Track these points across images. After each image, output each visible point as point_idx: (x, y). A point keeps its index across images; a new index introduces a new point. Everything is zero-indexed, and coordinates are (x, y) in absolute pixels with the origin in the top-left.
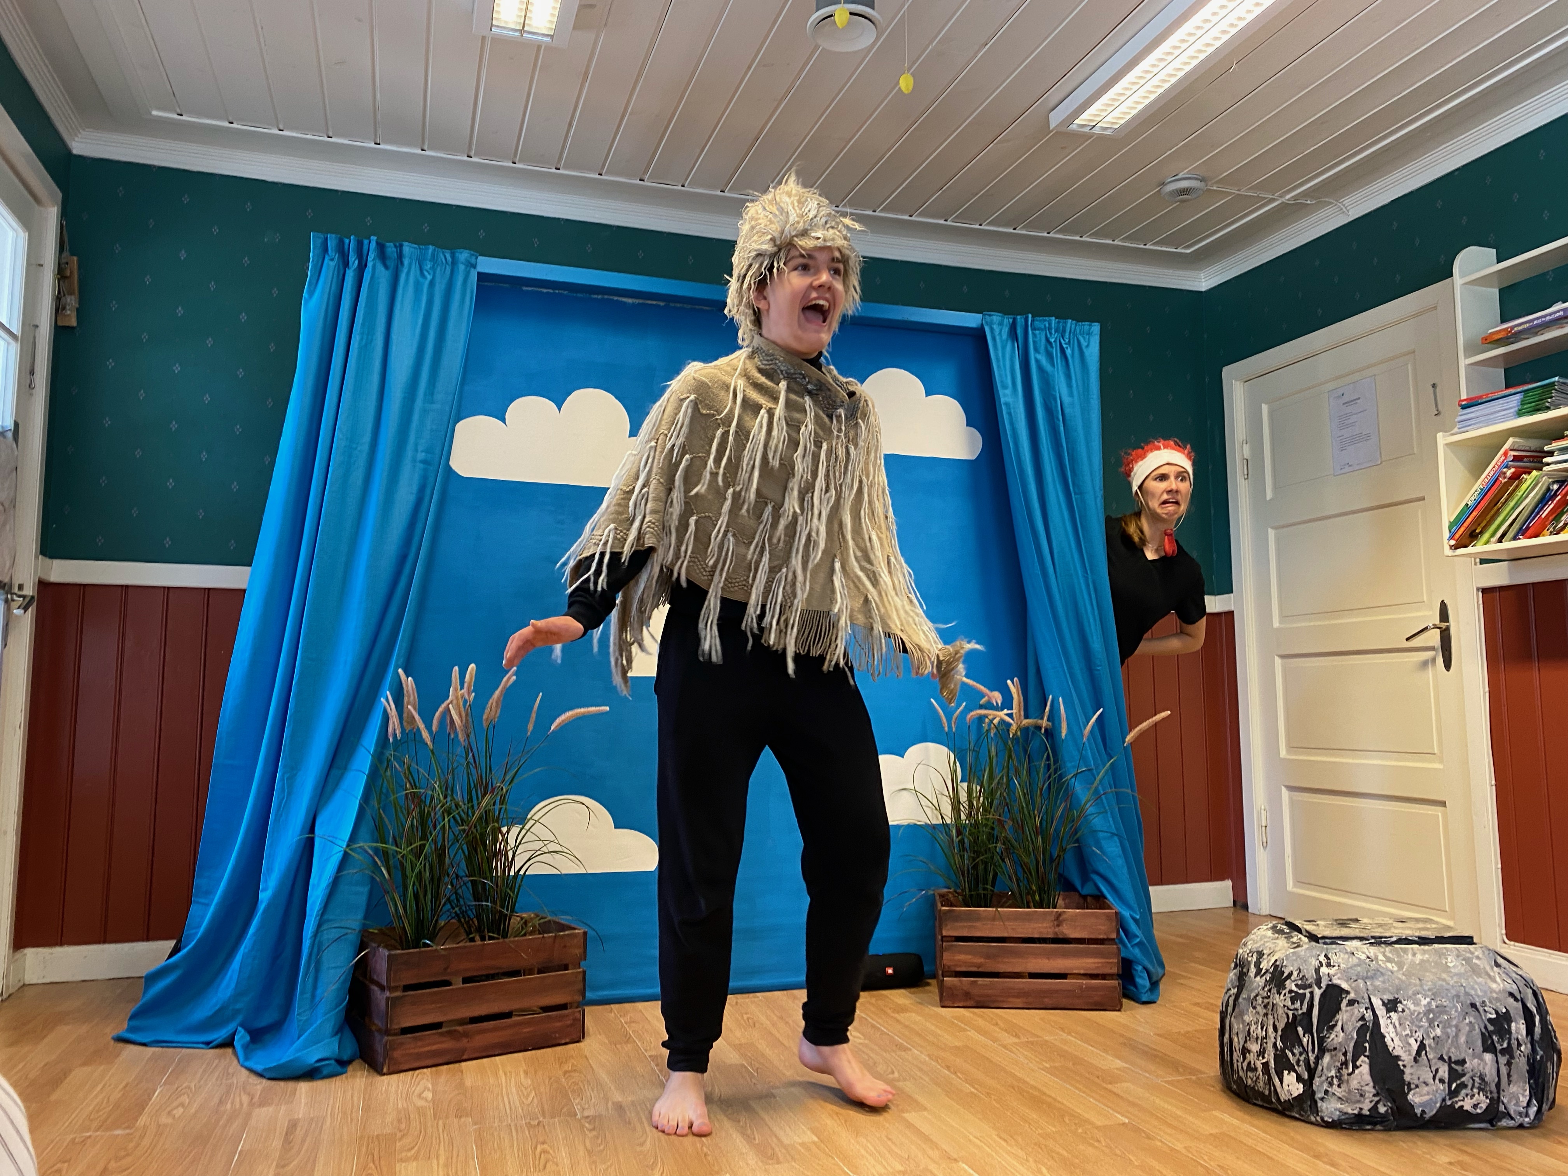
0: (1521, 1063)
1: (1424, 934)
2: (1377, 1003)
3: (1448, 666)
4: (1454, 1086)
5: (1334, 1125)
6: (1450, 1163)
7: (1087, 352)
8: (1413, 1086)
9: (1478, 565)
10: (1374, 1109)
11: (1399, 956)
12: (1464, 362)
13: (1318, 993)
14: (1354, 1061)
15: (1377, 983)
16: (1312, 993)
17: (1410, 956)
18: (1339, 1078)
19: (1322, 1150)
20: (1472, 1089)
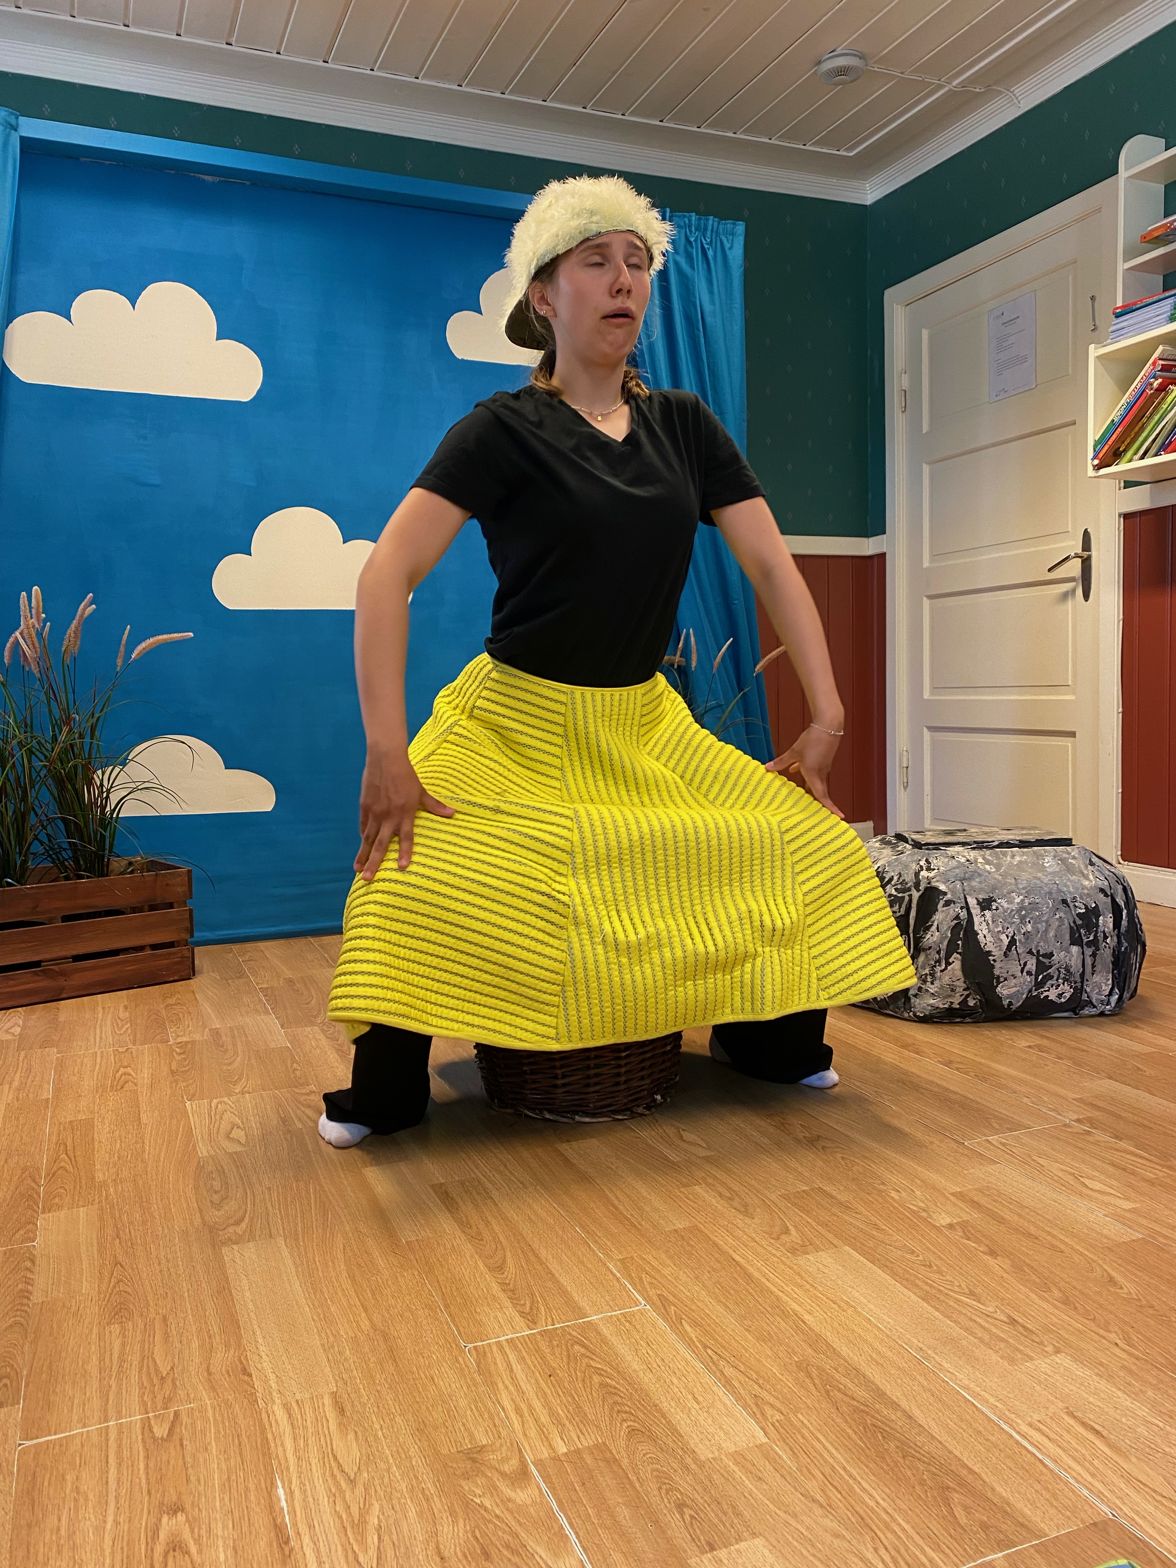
0: (1106, 954)
1: (1024, 838)
2: (972, 902)
3: (1086, 596)
4: (1041, 977)
5: (926, 1020)
6: (1030, 1047)
7: (730, 255)
8: (1002, 979)
9: (1122, 490)
10: (964, 1002)
11: (998, 858)
12: (1122, 266)
13: (916, 895)
14: (948, 956)
15: (974, 884)
16: (910, 896)
17: (1009, 858)
18: (932, 975)
19: (910, 1041)
20: (1057, 980)
